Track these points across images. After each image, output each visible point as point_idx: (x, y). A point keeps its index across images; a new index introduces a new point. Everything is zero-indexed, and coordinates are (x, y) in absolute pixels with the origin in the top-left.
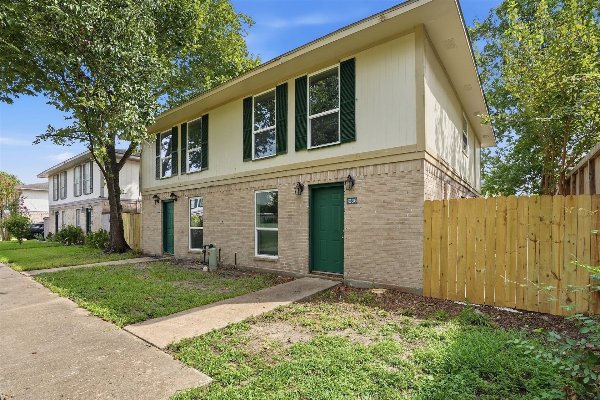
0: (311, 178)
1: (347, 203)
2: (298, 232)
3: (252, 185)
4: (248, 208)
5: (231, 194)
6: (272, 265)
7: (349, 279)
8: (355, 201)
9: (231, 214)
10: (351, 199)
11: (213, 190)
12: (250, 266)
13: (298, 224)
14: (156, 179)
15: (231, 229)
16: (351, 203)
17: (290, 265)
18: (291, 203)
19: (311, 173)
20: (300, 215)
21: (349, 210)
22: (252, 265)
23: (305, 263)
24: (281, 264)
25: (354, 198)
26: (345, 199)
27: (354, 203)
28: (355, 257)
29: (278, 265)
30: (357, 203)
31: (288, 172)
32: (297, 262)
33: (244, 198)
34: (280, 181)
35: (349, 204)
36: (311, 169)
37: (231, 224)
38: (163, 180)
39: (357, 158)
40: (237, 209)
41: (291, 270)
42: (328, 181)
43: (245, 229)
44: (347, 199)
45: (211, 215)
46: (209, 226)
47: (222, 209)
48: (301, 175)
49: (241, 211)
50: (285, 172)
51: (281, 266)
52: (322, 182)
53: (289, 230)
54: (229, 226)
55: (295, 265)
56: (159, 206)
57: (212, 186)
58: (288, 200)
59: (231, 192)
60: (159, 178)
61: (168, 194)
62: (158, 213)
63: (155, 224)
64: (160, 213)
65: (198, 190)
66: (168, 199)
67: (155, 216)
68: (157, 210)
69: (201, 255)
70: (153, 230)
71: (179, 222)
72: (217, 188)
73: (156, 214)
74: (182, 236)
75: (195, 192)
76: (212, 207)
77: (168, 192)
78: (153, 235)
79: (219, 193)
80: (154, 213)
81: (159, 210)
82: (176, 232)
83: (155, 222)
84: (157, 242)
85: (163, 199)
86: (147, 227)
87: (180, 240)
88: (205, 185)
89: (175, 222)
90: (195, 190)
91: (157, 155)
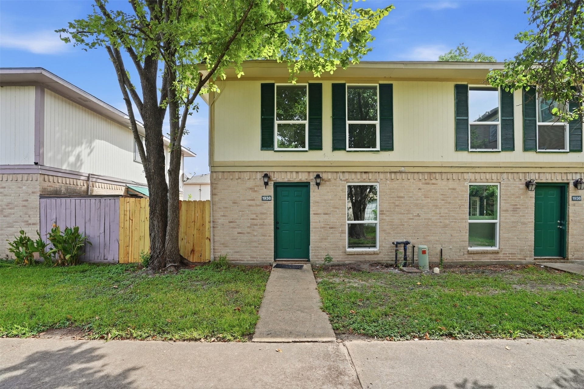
0: (539, 177)
1: (573, 200)
2: (524, 224)
3: (466, 176)
4: (459, 200)
5: (433, 184)
6: (493, 256)
7: (573, 260)
8: (579, 198)
9: (434, 206)
10: (576, 196)
11: (399, 176)
12: (462, 260)
13: (524, 216)
14: (261, 150)
15: (433, 222)
16: (576, 200)
17: (515, 254)
18: (517, 197)
19: (539, 173)
20: (527, 208)
21: (574, 205)
22: (465, 259)
23: (531, 251)
24: (504, 254)
25: (578, 196)
26: (570, 197)
27: (579, 200)
28: (578, 242)
29: (501, 255)
30: (581, 200)
31: (514, 169)
32: (522, 250)
33: (454, 189)
34: (505, 176)
36: (540, 169)
37: (433, 216)
38: (278, 153)
39: (583, 166)
40: (443, 200)
41: (515, 259)
42: (555, 181)
43: (455, 222)
44: (572, 197)
45: (397, 206)
46: (393, 219)
47: (417, 200)
48: (528, 173)
49: (450, 203)
50: (512, 168)
51: (503, 257)
52: (550, 181)
53: (513, 222)
54: (430, 219)
55: (520, 254)
56: (270, 191)
57: (401, 172)
58: (513, 194)
59: (434, 181)
60: (273, 150)
61: (294, 174)
62: (266, 200)
63: (257, 216)
64: (271, 200)
65: (370, 174)
66: (296, 181)
67: (257, 205)
68: (262, 196)
69: (375, 256)
70: (248, 227)
71: (324, 214)
72: (409, 175)
73: (259, 202)
74: (332, 233)
75: (364, 176)
76: (398, 197)
77: (297, 172)
78: (248, 233)
79: (412, 181)
80: (253, 200)
81: (268, 196)
82: (315, 228)
83: (255, 214)
84: (259, 244)
85: (280, 180)
86: (230, 222)
87: (325, 239)
88: (388, 169)
89: (314, 214)
90: (363, 173)
91: (263, 113)
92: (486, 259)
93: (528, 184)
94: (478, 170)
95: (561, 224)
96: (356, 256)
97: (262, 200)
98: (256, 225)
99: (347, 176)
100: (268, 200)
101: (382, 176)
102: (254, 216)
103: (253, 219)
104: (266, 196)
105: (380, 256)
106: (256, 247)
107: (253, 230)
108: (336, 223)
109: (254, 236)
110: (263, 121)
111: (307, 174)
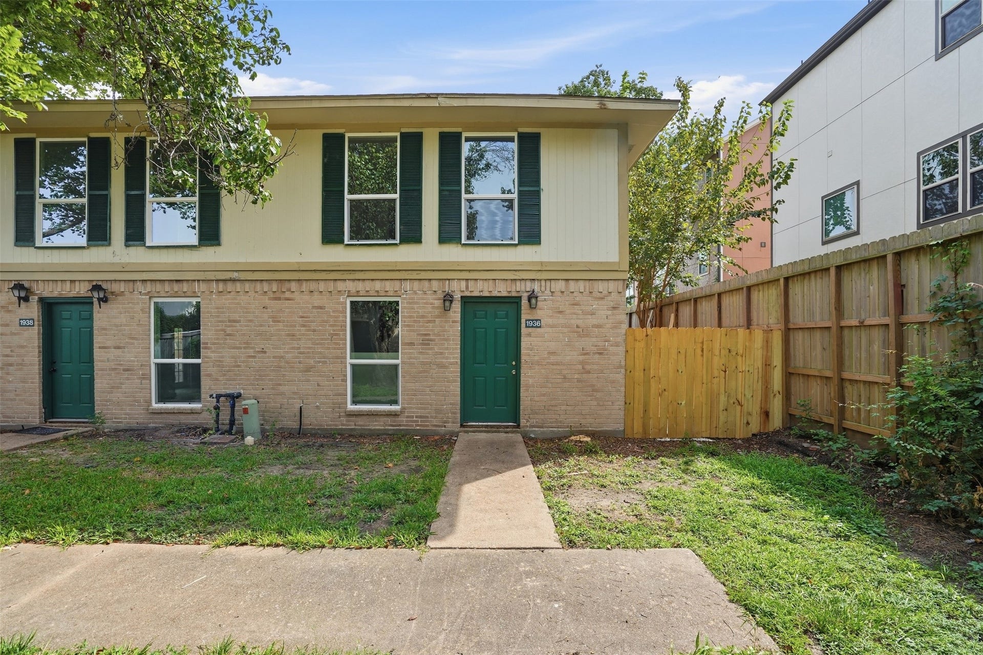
0: (467, 287)
1: (527, 327)
2: (442, 366)
3: (341, 286)
4: (331, 326)
5: (288, 299)
6: (389, 420)
7: (528, 429)
8: (537, 324)
9: (288, 335)
10: (533, 320)
11: (230, 287)
12: (336, 425)
13: (441, 353)
14: (16, 246)
15: (287, 363)
16: (532, 327)
17: (427, 417)
18: (429, 322)
19: (467, 280)
20: (446, 340)
21: (529, 335)
22: (343, 425)
23: (455, 413)
24: (408, 417)
25: (537, 320)
26: (523, 321)
27: (537, 327)
28: (536, 399)
29: (403, 419)
30: (540, 327)
31: (423, 273)
32: (438, 411)
33: (321, 308)
34: (407, 285)
35: (529, 327)
36: (467, 273)
37: (287, 352)
38: (41, 251)
39: (543, 268)
40: (304, 326)
41: (427, 426)
42: (495, 294)
43: (325, 363)
44: (526, 320)
45: (228, 335)
46: (222, 357)
47: (261, 326)
48: (449, 280)
49: (314, 331)
50: (419, 272)
51: (407, 421)
52: (486, 294)
53: (423, 363)
54: (282, 357)
55: (436, 417)
56: (33, 311)
57: (234, 280)
58: (423, 317)
59: (288, 295)
60: (34, 246)
61: (68, 284)
62: (26, 326)
63: (12, 351)
64: (33, 326)
65: (185, 284)
66: (71, 295)
67: (13, 334)
68: (20, 320)
69: (196, 416)
71: (115, 348)
72: (247, 285)
73: (15, 328)
74: (128, 379)
75: (176, 287)
76: (230, 321)
77: (72, 281)
78: (1, 378)
79: (252, 294)
80: (7, 325)
81: (29, 320)
82: (102, 370)
83: (10, 347)
84: (17, 395)
85: (46, 294)
87: (118, 388)
88: (211, 276)
89: (100, 348)
90: (174, 282)
91: (18, 187)
92: (377, 425)
93: (448, 298)
94: (361, 275)
96: (165, 416)
97: (20, 326)
98: (11, 365)
99: (148, 286)
100: (29, 326)
101: (203, 287)
102: (8, 351)
103: (7, 356)
104: (26, 320)
105: (202, 416)
106: (11, 400)
107: (8, 374)
108: (134, 361)
109: (9, 382)
110: (18, 198)
111: (87, 284)
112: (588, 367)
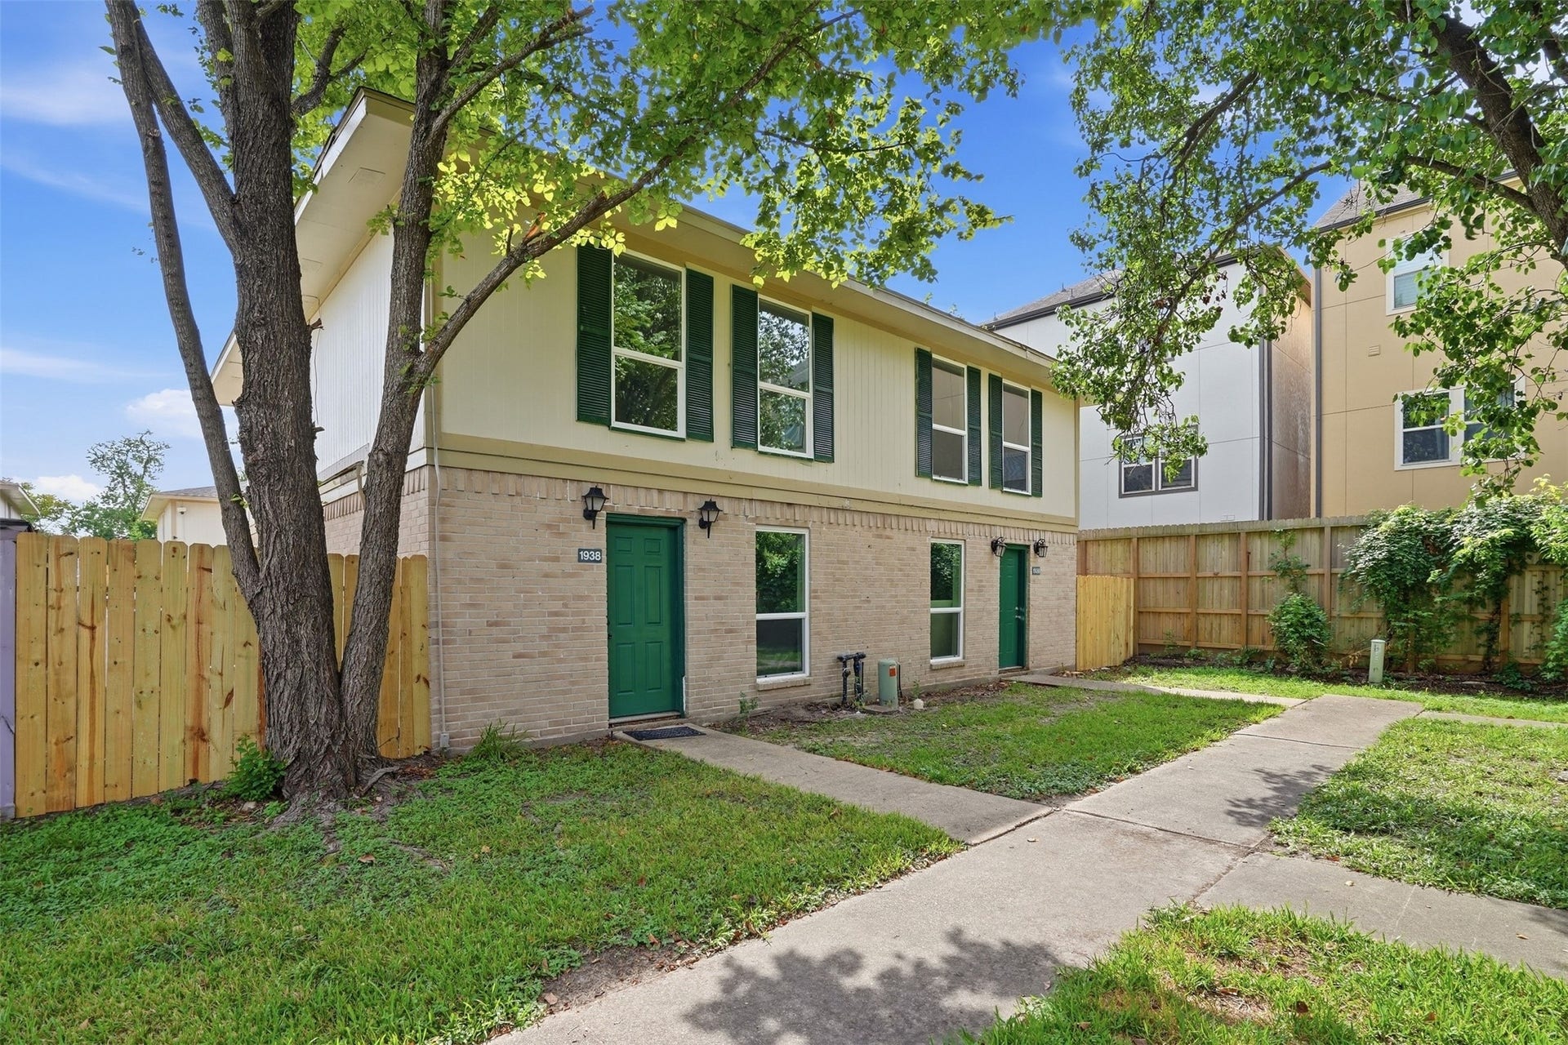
0: (1004, 534)
1: (1032, 574)
2: (989, 613)
3: (927, 525)
4: (918, 570)
5: (888, 538)
6: (958, 672)
8: (1039, 571)
9: (888, 580)
10: (1036, 568)
11: (839, 518)
12: (924, 683)
13: (989, 600)
14: (578, 420)
15: (887, 613)
17: (979, 666)
18: (981, 568)
19: (1005, 527)
20: (992, 586)
21: (1034, 582)
22: (927, 682)
23: (995, 660)
24: (969, 667)
25: (1039, 568)
26: (1031, 568)
27: (1037, 574)
28: (1038, 641)
29: (966, 670)
30: (1039, 574)
31: (981, 517)
32: (988, 659)
33: (914, 549)
34: (971, 529)
35: (1034, 574)
36: (1005, 520)
37: (887, 601)
38: (617, 435)
39: (1045, 520)
40: (901, 570)
41: (980, 675)
42: (1018, 541)
43: (915, 612)
44: (1033, 568)
45: (839, 580)
46: (832, 609)
47: (866, 569)
48: (996, 526)
49: (909, 576)
50: (979, 516)
51: (969, 672)
52: (1013, 542)
53: (979, 610)
54: (883, 607)
55: (985, 665)
56: (597, 537)
57: (843, 510)
58: (978, 562)
59: (890, 532)
60: (609, 425)
61: (655, 494)
62: (589, 561)
63: (565, 606)
64: (600, 561)
66: (658, 514)
67: (563, 575)
68: (580, 550)
69: (804, 690)
70: (543, 637)
71: (715, 598)
72: (857, 517)
73: (571, 565)
74: (731, 644)
75: (788, 512)
76: (839, 562)
77: (660, 491)
78: (544, 654)
79: (858, 528)
80: (556, 559)
81: (595, 551)
82: (698, 632)
83: (563, 598)
84: (573, 683)
85: (621, 508)
86: (490, 624)
87: (719, 658)
88: (824, 502)
89: (696, 598)
90: (785, 506)
91: (582, 318)
92: (950, 679)
93: (994, 546)
94: (943, 516)
95: (1019, 613)
96: (774, 693)
97: (580, 560)
98: (564, 630)
99: (759, 510)
100: (595, 561)
101: (815, 514)
102: (557, 606)
103: (556, 614)
104: (589, 550)
105: (812, 688)
106: (564, 692)
107: (557, 646)
108: (737, 618)
109: (560, 661)
110: (582, 337)
111: (681, 496)
112: (1061, 610)
